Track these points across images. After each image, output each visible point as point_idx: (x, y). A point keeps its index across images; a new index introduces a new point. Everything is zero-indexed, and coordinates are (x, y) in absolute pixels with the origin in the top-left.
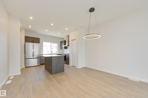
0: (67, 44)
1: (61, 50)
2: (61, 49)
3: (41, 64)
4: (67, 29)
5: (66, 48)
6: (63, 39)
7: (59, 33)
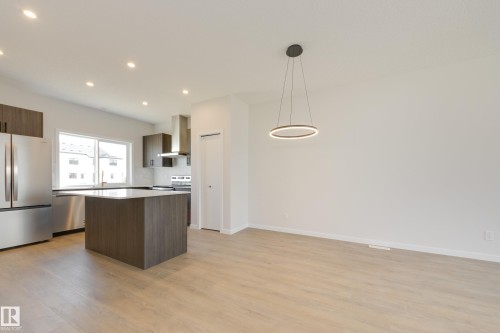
0: (176, 148)
1: (145, 171)
2: (144, 166)
3: (56, 235)
4: (185, 92)
5: (168, 162)
6: (153, 125)
7: (145, 103)
